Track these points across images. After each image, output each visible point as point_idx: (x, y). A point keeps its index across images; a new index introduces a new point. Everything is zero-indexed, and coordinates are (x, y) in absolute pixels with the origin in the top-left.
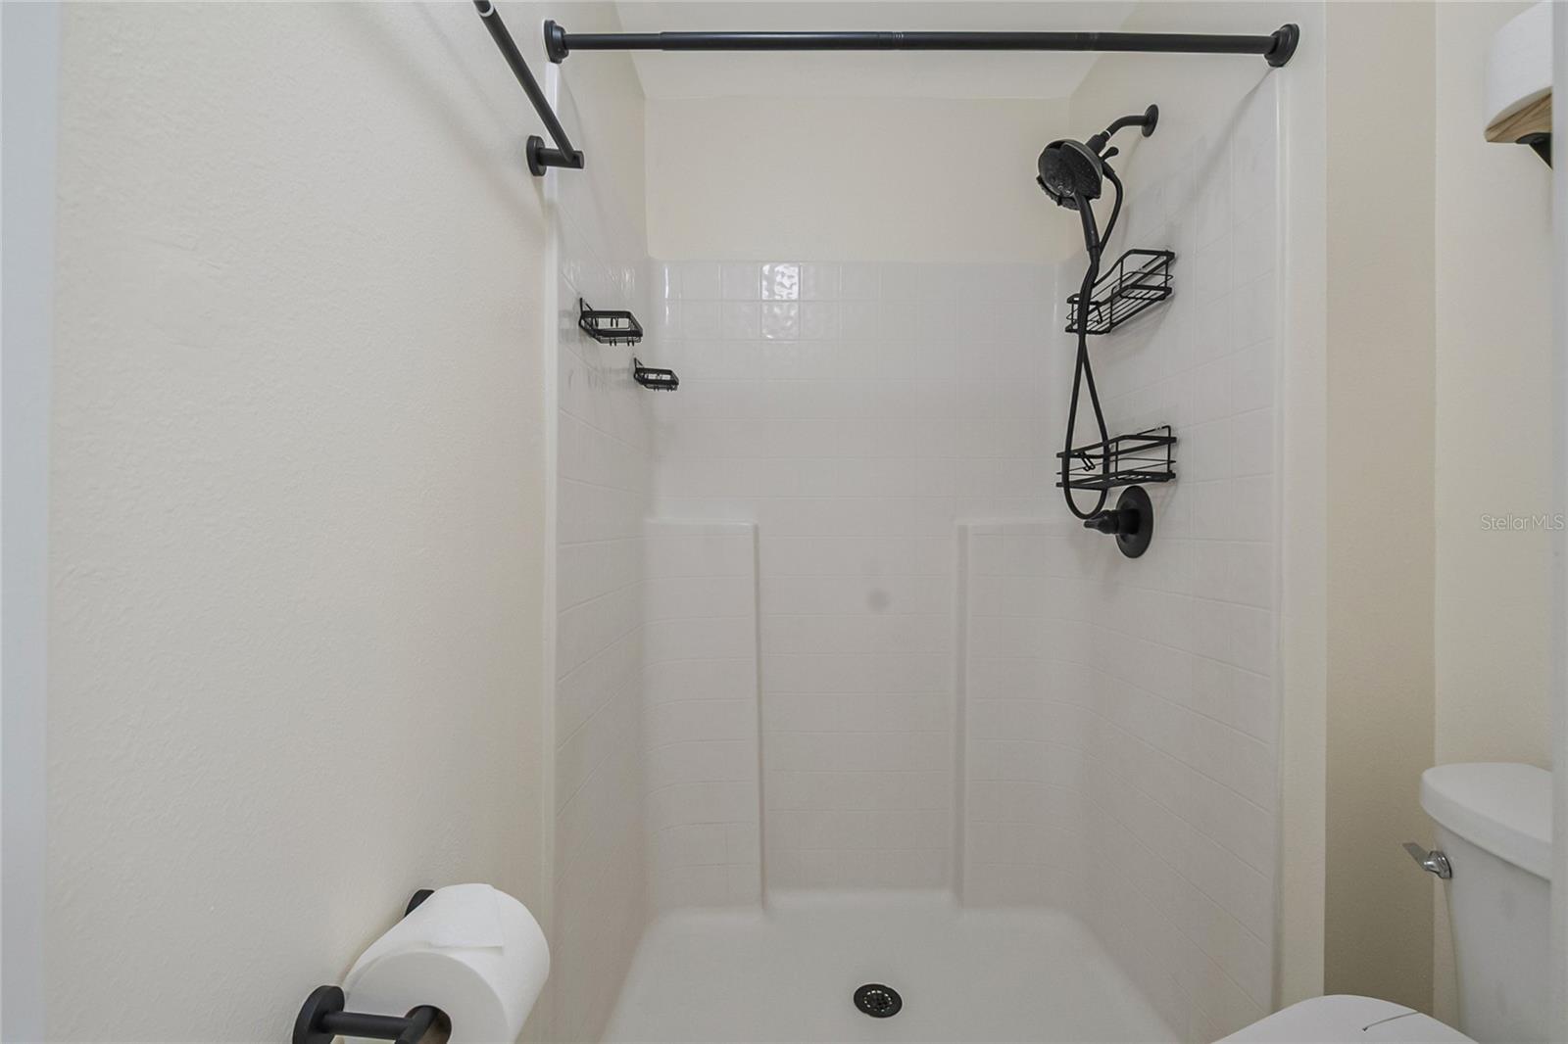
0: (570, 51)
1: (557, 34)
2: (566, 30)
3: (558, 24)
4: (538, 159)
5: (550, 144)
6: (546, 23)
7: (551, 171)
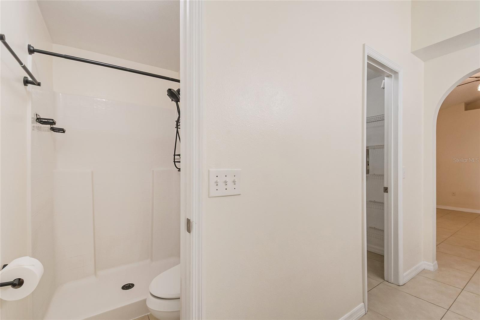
0: (35, 53)
1: (32, 48)
2: (34, 47)
3: (32, 46)
4: (26, 82)
5: (30, 79)
6: (28, 45)
7: (30, 85)
